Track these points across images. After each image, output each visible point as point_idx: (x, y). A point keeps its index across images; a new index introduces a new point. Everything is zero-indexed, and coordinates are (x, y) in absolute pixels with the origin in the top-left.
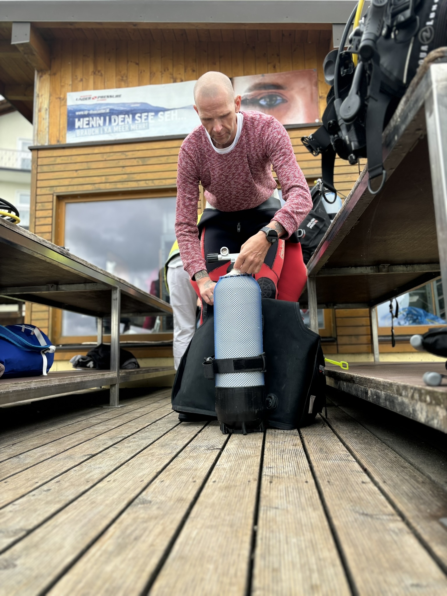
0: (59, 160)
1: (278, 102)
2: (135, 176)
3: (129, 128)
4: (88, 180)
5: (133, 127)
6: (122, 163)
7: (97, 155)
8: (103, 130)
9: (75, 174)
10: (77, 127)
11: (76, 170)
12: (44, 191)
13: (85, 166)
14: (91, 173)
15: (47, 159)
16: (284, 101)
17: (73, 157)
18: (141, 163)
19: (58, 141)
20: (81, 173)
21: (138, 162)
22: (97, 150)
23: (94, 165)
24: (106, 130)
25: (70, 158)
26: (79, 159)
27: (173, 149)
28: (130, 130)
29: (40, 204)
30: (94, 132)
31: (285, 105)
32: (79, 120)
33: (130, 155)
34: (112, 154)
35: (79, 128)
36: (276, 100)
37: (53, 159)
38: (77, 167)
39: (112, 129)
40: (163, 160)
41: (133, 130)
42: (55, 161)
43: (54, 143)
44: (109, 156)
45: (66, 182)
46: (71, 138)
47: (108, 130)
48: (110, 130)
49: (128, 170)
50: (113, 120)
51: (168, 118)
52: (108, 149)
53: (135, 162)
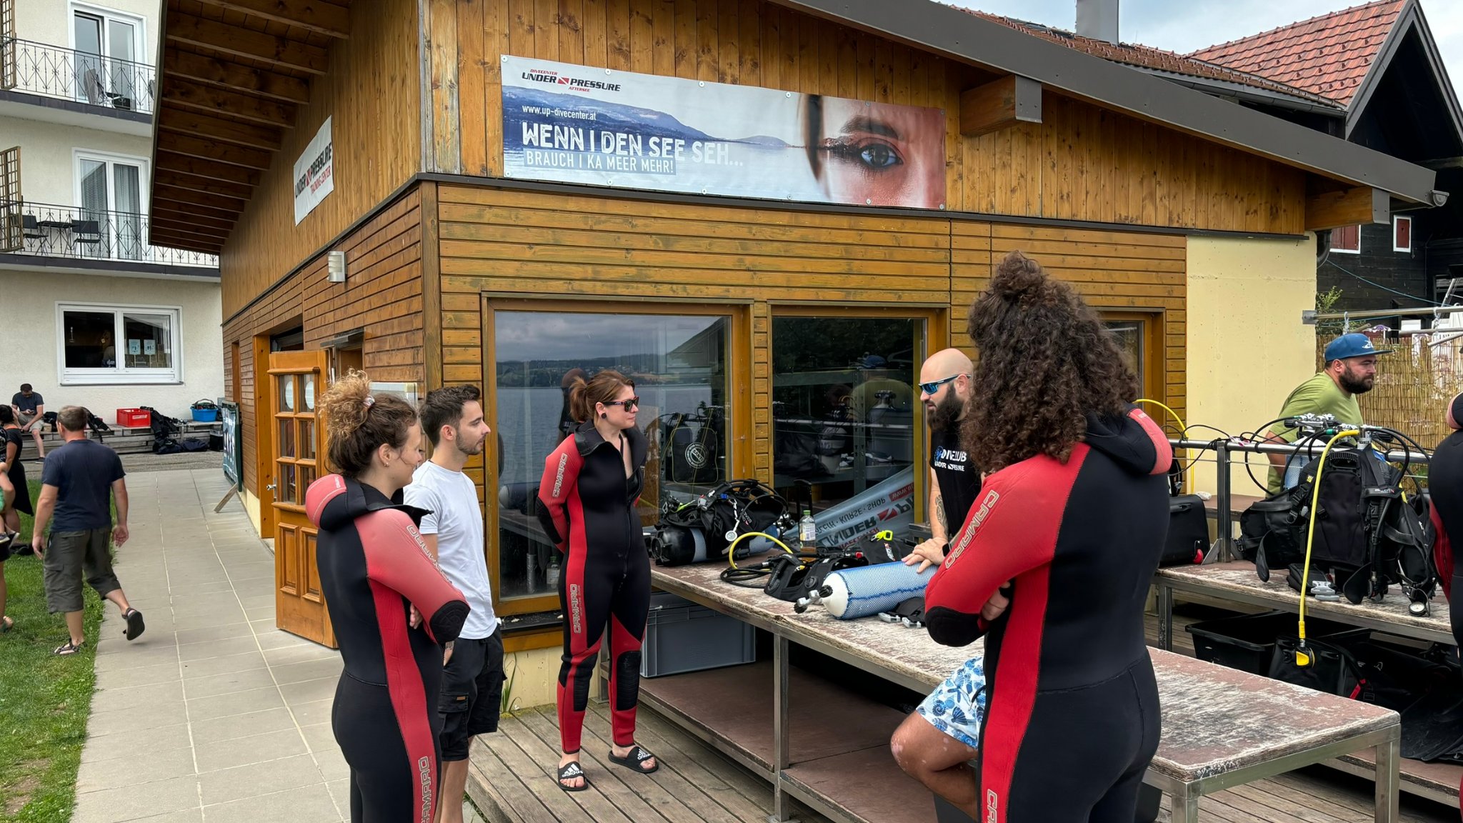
0: (489, 216)
1: (890, 161)
2: (651, 272)
3: (639, 166)
4: (557, 270)
5: (645, 164)
6: (624, 241)
7: (573, 216)
8: (585, 160)
9: (528, 254)
10: (526, 142)
11: (531, 245)
12: (458, 284)
13: (548, 236)
14: (564, 254)
15: (461, 207)
16: (898, 161)
17: (523, 213)
18: (661, 246)
19: (485, 168)
20: (539, 252)
21: (656, 243)
22: (572, 204)
23: (568, 238)
24: (590, 161)
25: (514, 212)
26: (536, 218)
27: (721, 226)
28: (639, 170)
29: (450, 315)
30: (564, 160)
31: (900, 168)
32: (530, 127)
33: (640, 225)
34: (603, 218)
35: (531, 144)
36: (888, 157)
37: (474, 210)
38: (532, 236)
39: (604, 162)
40: (704, 244)
41: (645, 172)
42: (480, 216)
43: (474, 170)
44: (599, 222)
45: (510, 269)
46: (515, 167)
47: (594, 161)
48: (599, 164)
49: (638, 257)
50: (604, 141)
51: (711, 157)
52: (594, 205)
53: (650, 243)
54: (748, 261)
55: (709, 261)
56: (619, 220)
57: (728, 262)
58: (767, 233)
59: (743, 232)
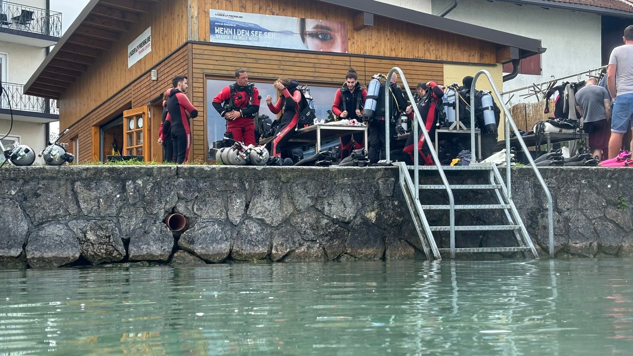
0: (206, 52)
1: (328, 38)
2: (252, 69)
3: (248, 39)
4: (224, 68)
5: (250, 39)
6: (244, 60)
7: (229, 53)
8: (233, 38)
9: (216, 63)
11: (217, 60)
12: (197, 71)
13: (222, 58)
14: (226, 63)
15: (198, 50)
16: (331, 38)
18: (255, 62)
19: (205, 40)
20: (219, 63)
21: (253, 61)
22: (229, 49)
23: (227, 59)
24: (234, 38)
25: (213, 52)
26: (218, 53)
27: (273, 56)
28: (248, 40)
29: (195, 79)
30: (227, 37)
31: (332, 40)
32: (217, 28)
33: (249, 56)
34: (238, 53)
35: (217, 33)
36: (327, 37)
37: (202, 51)
38: (217, 58)
39: (238, 38)
40: (268, 62)
41: (250, 41)
42: (203, 52)
43: (202, 40)
44: (236, 55)
45: (211, 67)
46: (213, 39)
47: (235, 38)
49: (248, 65)
50: (238, 32)
51: (270, 37)
52: (235, 50)
53: (251, 61)
54: (282, 67)
55: (269, 66)
56: (242, 54)
57: (276, 67)
58: (288, 59)
59: (280, 58)
